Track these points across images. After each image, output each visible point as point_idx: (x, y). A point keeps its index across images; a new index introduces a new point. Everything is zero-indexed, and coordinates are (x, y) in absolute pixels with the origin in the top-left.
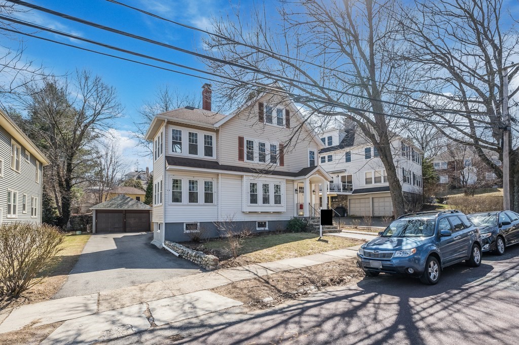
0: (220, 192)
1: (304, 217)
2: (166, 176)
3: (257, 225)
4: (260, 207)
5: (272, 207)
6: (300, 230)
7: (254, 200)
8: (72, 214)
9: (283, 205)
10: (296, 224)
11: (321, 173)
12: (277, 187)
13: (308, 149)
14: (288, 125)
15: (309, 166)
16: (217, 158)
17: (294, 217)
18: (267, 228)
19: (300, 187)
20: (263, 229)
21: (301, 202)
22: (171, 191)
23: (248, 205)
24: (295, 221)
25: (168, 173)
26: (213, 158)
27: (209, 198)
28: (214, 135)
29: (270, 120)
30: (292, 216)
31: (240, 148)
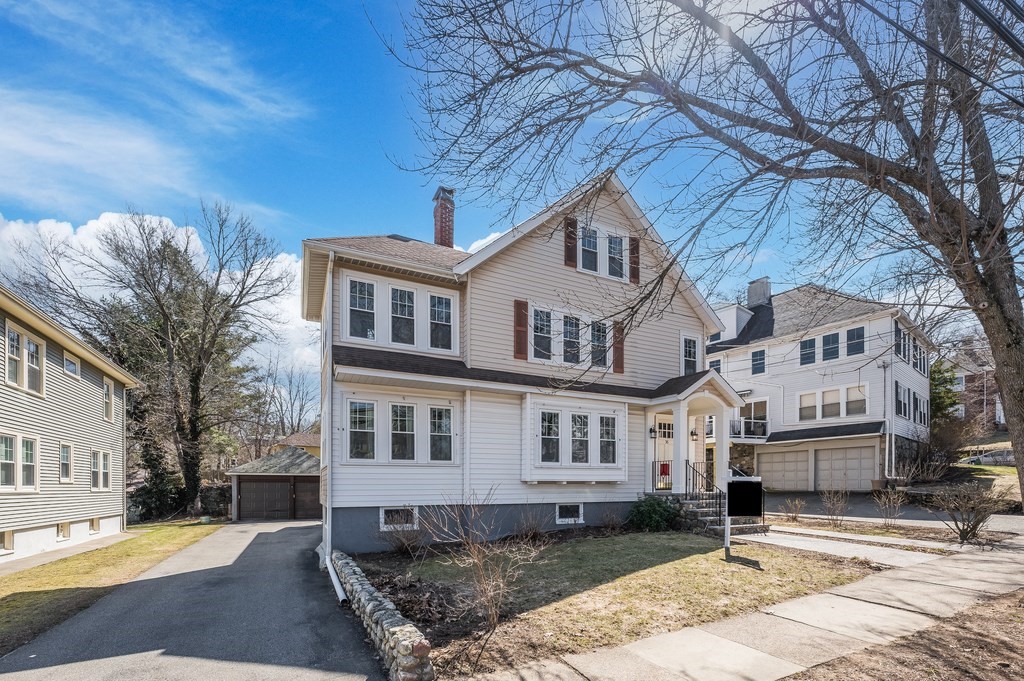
0: (467, 435)
1: (673, 495)
2: (335, 396)
3: (557, 513)
4: (565, 469)
5: (594, 470)
6: (664, 524)
7: (550, 452)
8: (204, 483)
9: (620, 466)
10: (655, 511)
11: (716, 390)
12: (607, 424)
13: (681, 334)
14: (635, 275)
15: (683, 374)
16: (462, 353)
17: (646, 494)
18: (581, 520)
19: (660, 424)
20: (571, 521)
21: (662, 458)
22: (349, 430)
23: (537, 464)
24: (651, 505)
25: (339, 387)
26: (454, 352)
27: (441, 449)
28: (454, 296)
29: (591, 262)
30: (642, 491)
31: (519, 328)
